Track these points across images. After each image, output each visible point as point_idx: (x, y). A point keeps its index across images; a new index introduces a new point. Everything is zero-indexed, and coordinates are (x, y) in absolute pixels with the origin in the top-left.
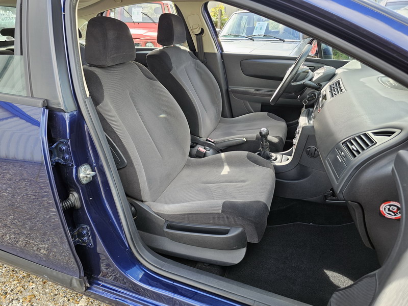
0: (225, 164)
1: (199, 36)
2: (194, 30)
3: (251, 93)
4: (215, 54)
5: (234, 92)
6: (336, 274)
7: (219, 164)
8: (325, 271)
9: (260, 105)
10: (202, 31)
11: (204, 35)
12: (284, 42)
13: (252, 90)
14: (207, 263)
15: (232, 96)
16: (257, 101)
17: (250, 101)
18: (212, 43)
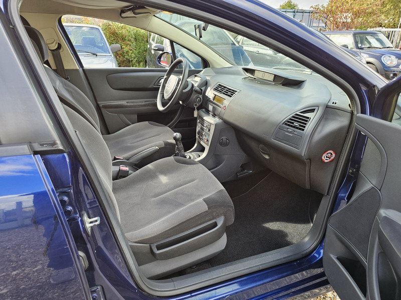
0: (158, 174)
1: (56, 52)
2: (49, 45)
3: (125, 106)
4: (77, 70)
5: (106, 107)
6: (271, 224)
7: (152, 175)
8: (263, 225)
9: (136, 117)
10: (60, 46)
11: (61, 51)
12: (96, 55)
13: (124, 103)
14: (194, 266)
15: (104, 111)
16: (132, 113)
17: (125, 113)
18: (72, 59)
